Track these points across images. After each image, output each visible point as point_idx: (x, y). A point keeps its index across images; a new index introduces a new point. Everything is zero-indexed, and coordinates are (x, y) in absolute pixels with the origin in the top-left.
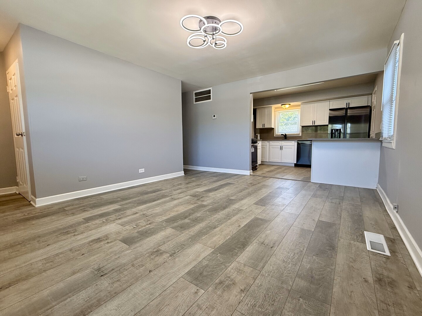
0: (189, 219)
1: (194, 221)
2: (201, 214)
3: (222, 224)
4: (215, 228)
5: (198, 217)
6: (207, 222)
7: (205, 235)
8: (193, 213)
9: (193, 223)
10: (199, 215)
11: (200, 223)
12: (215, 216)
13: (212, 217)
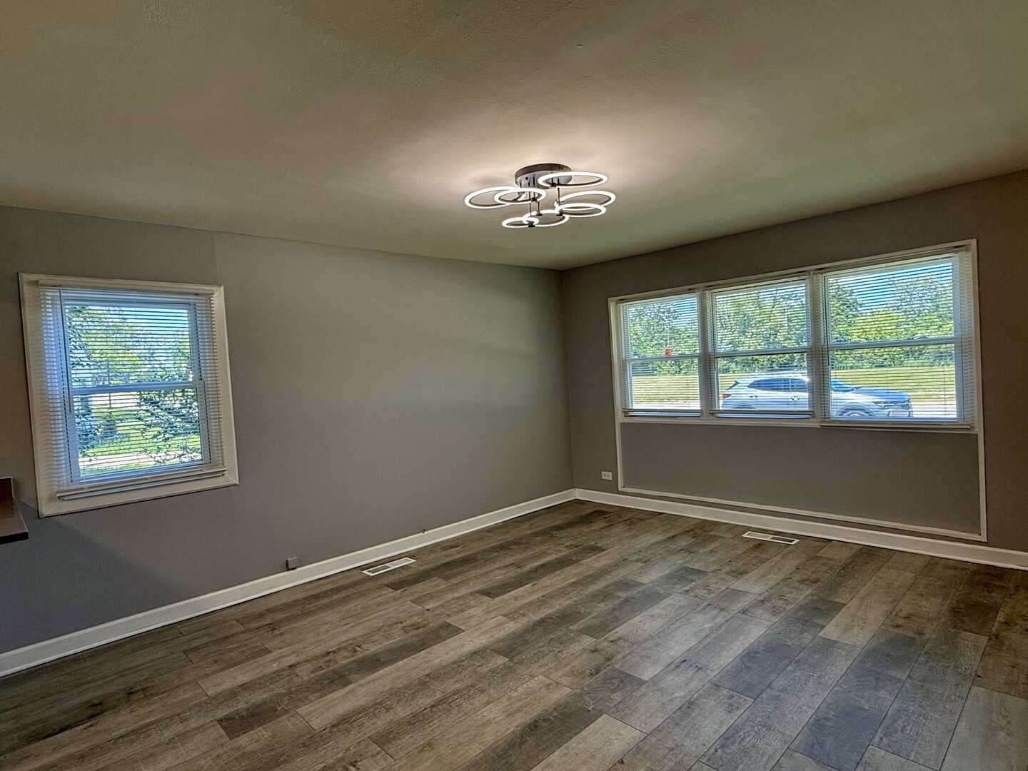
0: (619, 597)
1: (609, 594)
2: (596, 607)
3: (560, 589)
4: (573, 583)
5: (602, 601)
6: (586, 592)
7: (589, 575)
8: (614, 609)
9: (610, 590)
10: (602, 605)
11: (599, 590)
12: (569, 602)
13: (576, 601)
